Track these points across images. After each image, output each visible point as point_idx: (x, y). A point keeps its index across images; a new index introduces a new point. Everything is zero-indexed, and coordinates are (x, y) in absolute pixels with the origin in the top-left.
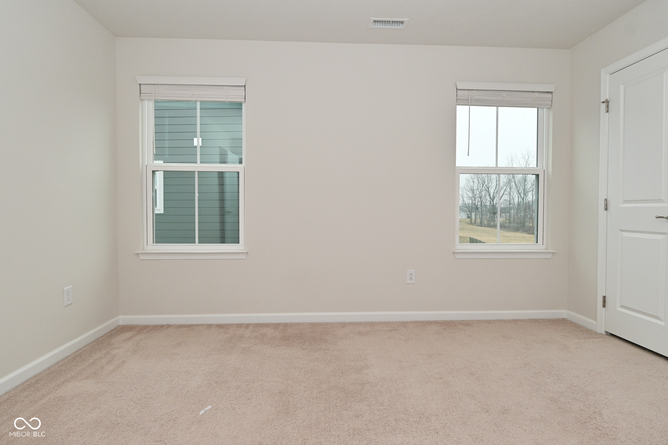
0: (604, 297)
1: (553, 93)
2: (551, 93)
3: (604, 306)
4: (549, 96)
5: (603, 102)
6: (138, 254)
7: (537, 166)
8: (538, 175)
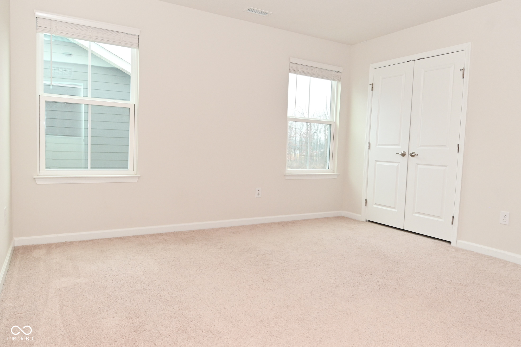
0: (366, 200)
1: (342, 73)
2: (340, 72)
3: (366, 205)
4: (339, 74)
5: (370, 85)
6: (35, 179)
7: (330, 119)
8: (331, 125)
